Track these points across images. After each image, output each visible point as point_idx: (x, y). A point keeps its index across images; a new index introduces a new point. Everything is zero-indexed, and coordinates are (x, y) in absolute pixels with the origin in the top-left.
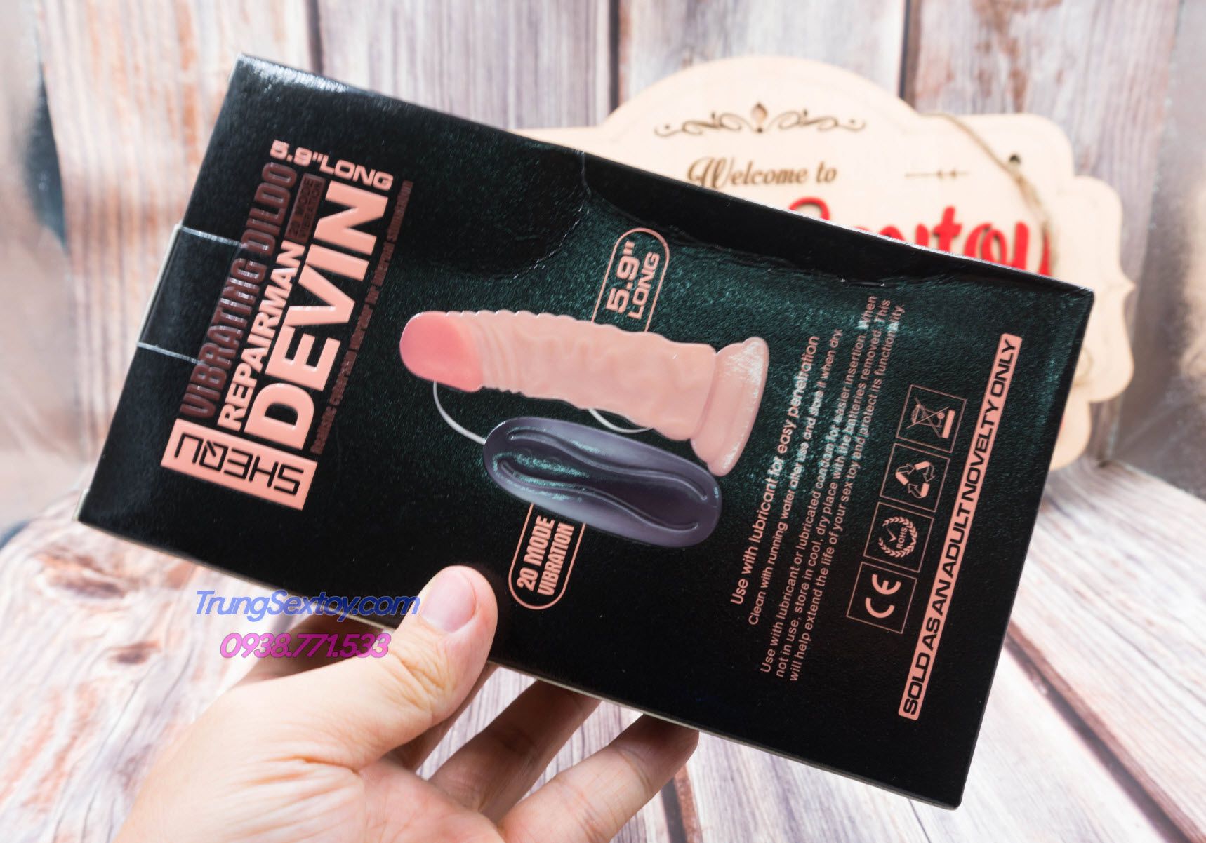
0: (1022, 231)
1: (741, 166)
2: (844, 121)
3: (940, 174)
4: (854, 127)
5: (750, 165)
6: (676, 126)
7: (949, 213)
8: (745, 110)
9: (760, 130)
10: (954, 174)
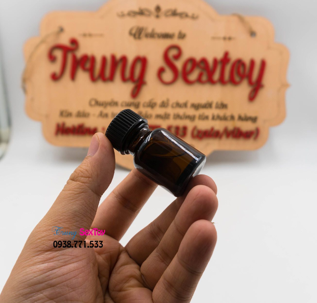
0: (252, 63)
1: (149, 31)
2: (190, 14)
3: (225, 38)
4: (194, 17)
5: (153, 30)
6: (126, 12)
7: (226, 54)
8: (152, 8)
9: (158, 17)
10: (230, 39)
